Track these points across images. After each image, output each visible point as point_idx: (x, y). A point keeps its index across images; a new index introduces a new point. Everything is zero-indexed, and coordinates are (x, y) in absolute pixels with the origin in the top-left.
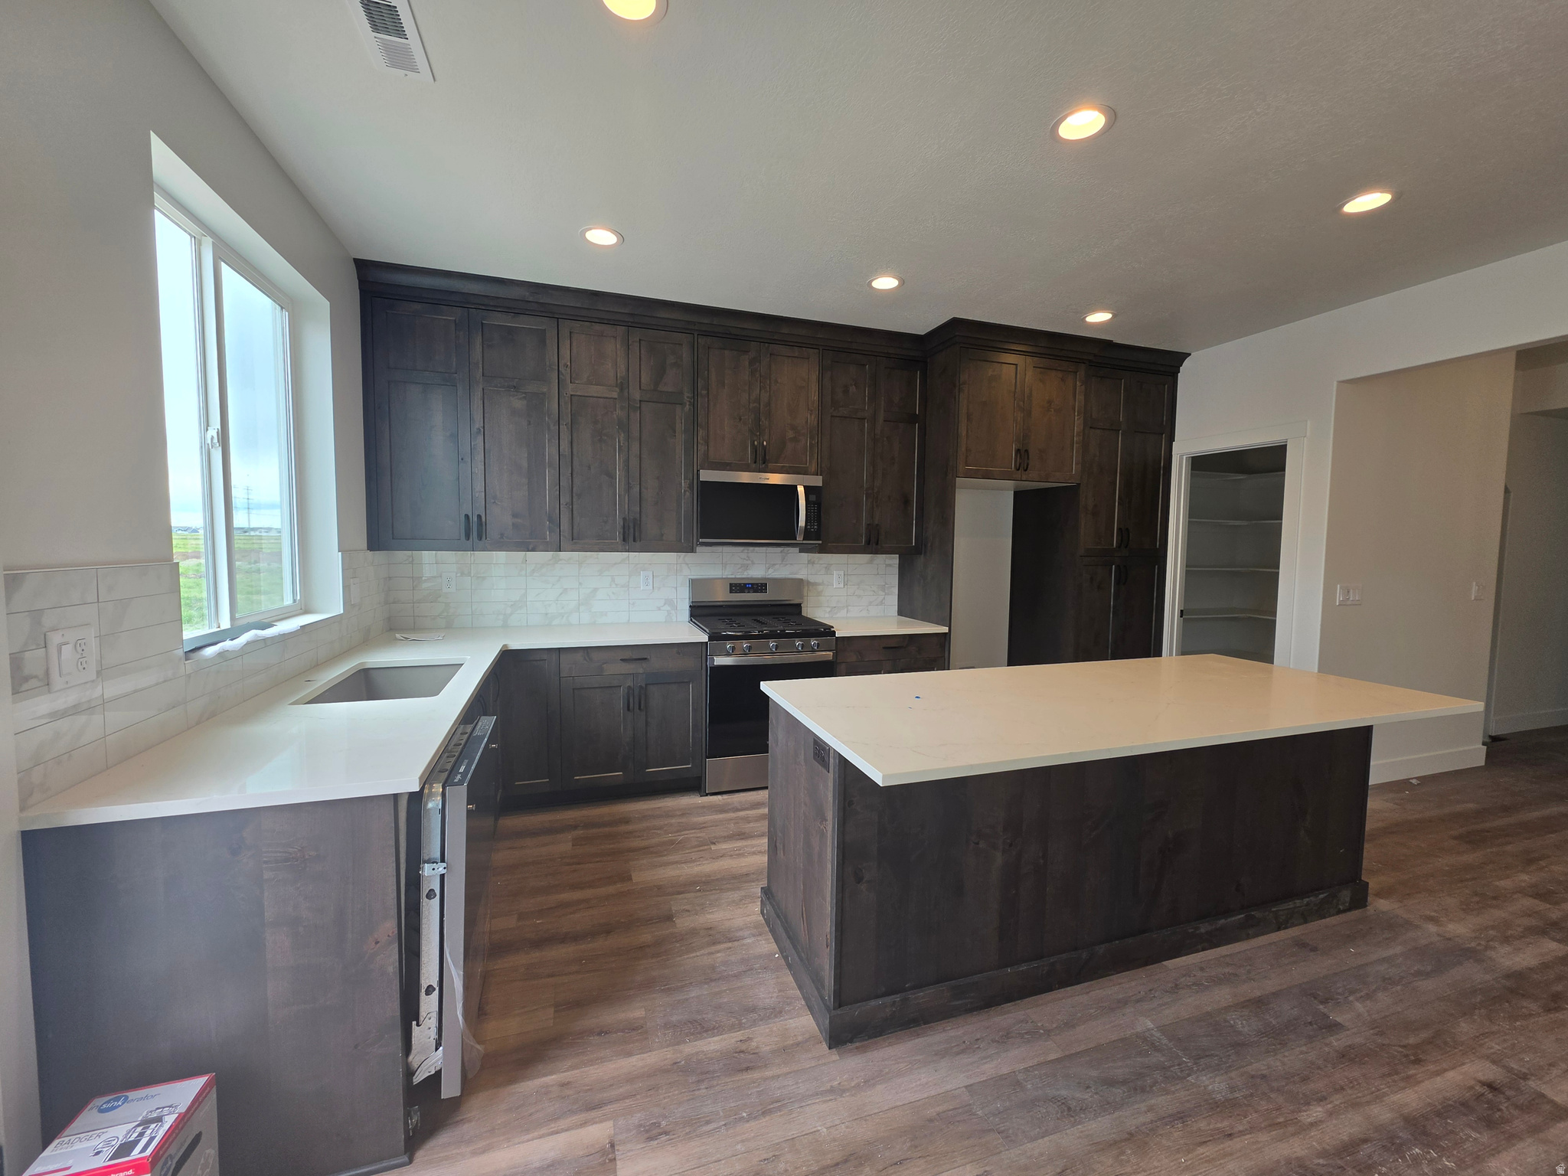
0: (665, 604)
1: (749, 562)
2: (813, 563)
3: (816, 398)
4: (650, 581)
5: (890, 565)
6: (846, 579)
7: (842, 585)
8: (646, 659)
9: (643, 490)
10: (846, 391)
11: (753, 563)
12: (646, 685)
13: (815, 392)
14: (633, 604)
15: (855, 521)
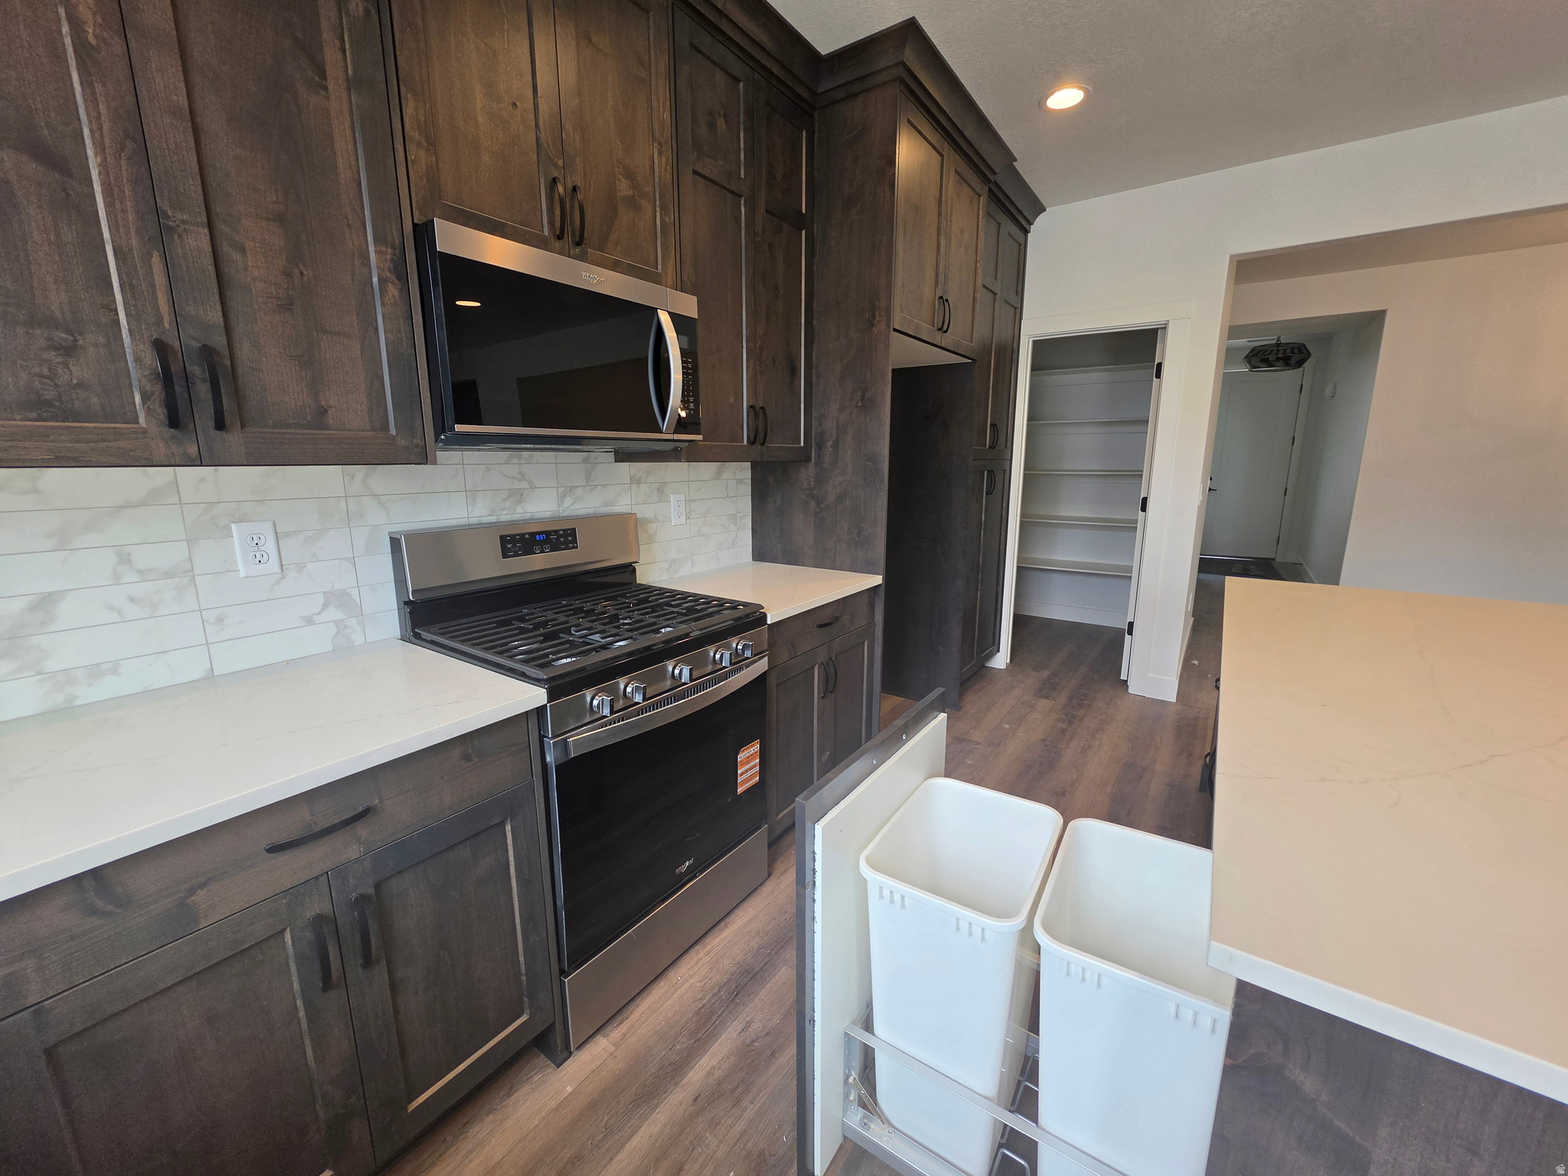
0: (325, 606)
1: (525, 485)
2: (639, 482)
3: (667, 116)
4: (270, 546)
5: (740, 481)
6: (688, 507)
7: (683, 520)
8: (366, 812)
9: (225, 248)
10: (712, 126)
11: (533, 487)
12: (377, 886)
13: (664, 103)
14: (220, 620)
15: (732, 400)
